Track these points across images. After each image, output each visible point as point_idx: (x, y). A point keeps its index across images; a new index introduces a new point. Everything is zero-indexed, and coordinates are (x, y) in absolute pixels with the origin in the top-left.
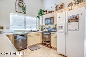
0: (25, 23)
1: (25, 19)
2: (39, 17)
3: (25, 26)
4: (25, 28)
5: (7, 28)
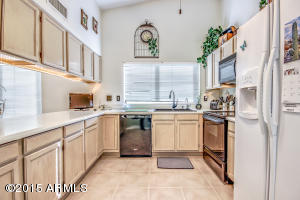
0: (157, 85)
1: (157, 73)
2: (203, 60)
3: (157, 92)
4: (157, 98)
5: (118, 98)
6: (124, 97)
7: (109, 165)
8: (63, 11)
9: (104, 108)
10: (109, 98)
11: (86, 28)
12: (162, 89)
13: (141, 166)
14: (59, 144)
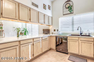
0: (73, 24)
1: (73, 19)
3: (73, 28)
4: (73, 30)
6: (60, 30)
7: (51, 53)
8: (37, 6)
9: (52, 34)
10: (55, 30)
11: (46, 9)
12: (75, 26)
13: (61, 56)
14: (32, 43)
